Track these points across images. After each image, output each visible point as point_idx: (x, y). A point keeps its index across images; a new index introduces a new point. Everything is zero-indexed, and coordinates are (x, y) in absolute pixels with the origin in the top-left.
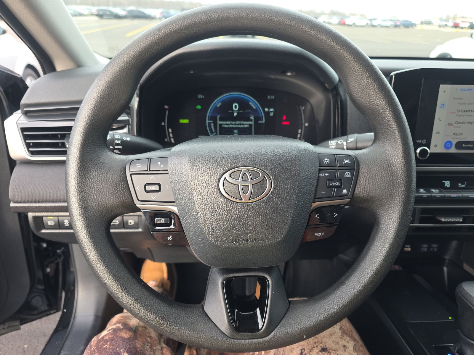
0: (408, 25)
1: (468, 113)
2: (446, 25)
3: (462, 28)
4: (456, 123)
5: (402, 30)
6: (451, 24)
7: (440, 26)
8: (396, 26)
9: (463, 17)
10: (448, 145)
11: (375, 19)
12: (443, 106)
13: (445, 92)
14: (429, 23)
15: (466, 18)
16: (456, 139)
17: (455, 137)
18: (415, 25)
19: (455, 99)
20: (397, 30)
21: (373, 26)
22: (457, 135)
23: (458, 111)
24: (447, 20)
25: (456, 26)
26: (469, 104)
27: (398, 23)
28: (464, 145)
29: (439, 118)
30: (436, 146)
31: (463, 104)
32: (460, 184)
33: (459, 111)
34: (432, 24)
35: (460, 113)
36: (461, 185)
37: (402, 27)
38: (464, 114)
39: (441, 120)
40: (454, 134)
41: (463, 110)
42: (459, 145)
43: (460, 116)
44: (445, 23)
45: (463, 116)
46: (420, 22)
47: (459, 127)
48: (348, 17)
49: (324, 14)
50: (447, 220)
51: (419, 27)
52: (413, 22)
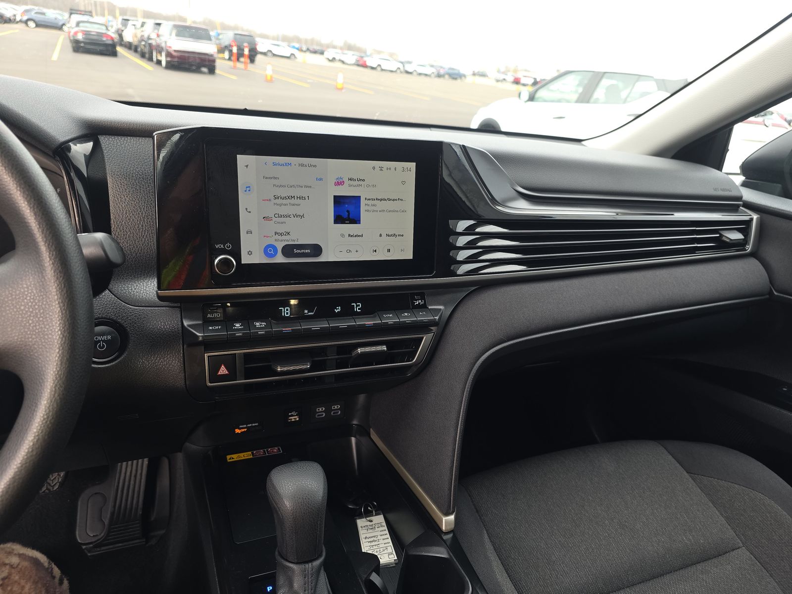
0: (455, 76)
1: (292, 201)
2: (504, 79)
3: (524, 85)
4: (276, 216)
5: (447, 82)
6: (510, 78)
7: (498, 81)
8: (439, 76)
9: (526, 70)
10: (270, 251)
11: (410, 63)
12: (248, 189)
13: (247, 166)
14: (483, 75)
15: (529, 71)
16: (282, 241)
17: (280, 237)
18: (465, 76)
19: (267, 178)
20: (441, 80)
21: (407, 72)
22: (281, 234)
23: (276, 198)
24: (505, 73)
25: (517, 82)
26: (291, 187)
27: (442, 72)
28: (295, 251)
29: (246, 209)
30: (250, 253)
31: (281, 186)
32: (306, 311)
33: (278, 198)
34: (487, 76)
35: (279, 201)
36: (308, 312)
37: (447, 76)
38: (284, 202)
39: (250, 212)
40: (276, 233)
41: (283, 196)
42: (288, 250)
43: (281, 205)
44: (502, 77)
45: (285, 205)
46: (472, 73)
47: (282, 223)
48: (370, 56)
49: (334, 47)
50: (285, 369)
51: (470, 79)
52: (462, 72)
